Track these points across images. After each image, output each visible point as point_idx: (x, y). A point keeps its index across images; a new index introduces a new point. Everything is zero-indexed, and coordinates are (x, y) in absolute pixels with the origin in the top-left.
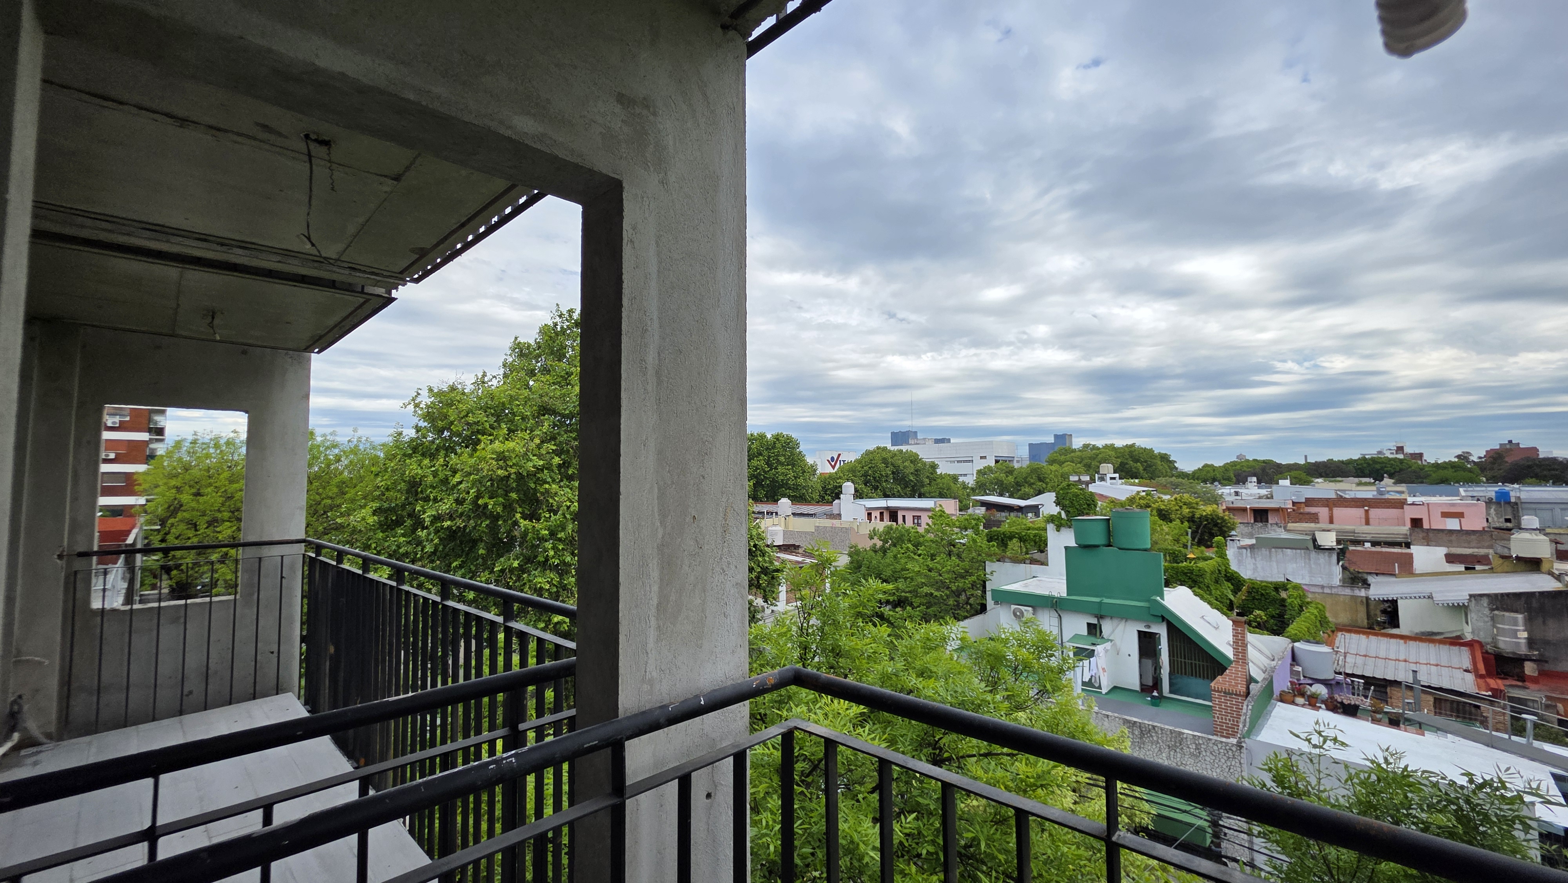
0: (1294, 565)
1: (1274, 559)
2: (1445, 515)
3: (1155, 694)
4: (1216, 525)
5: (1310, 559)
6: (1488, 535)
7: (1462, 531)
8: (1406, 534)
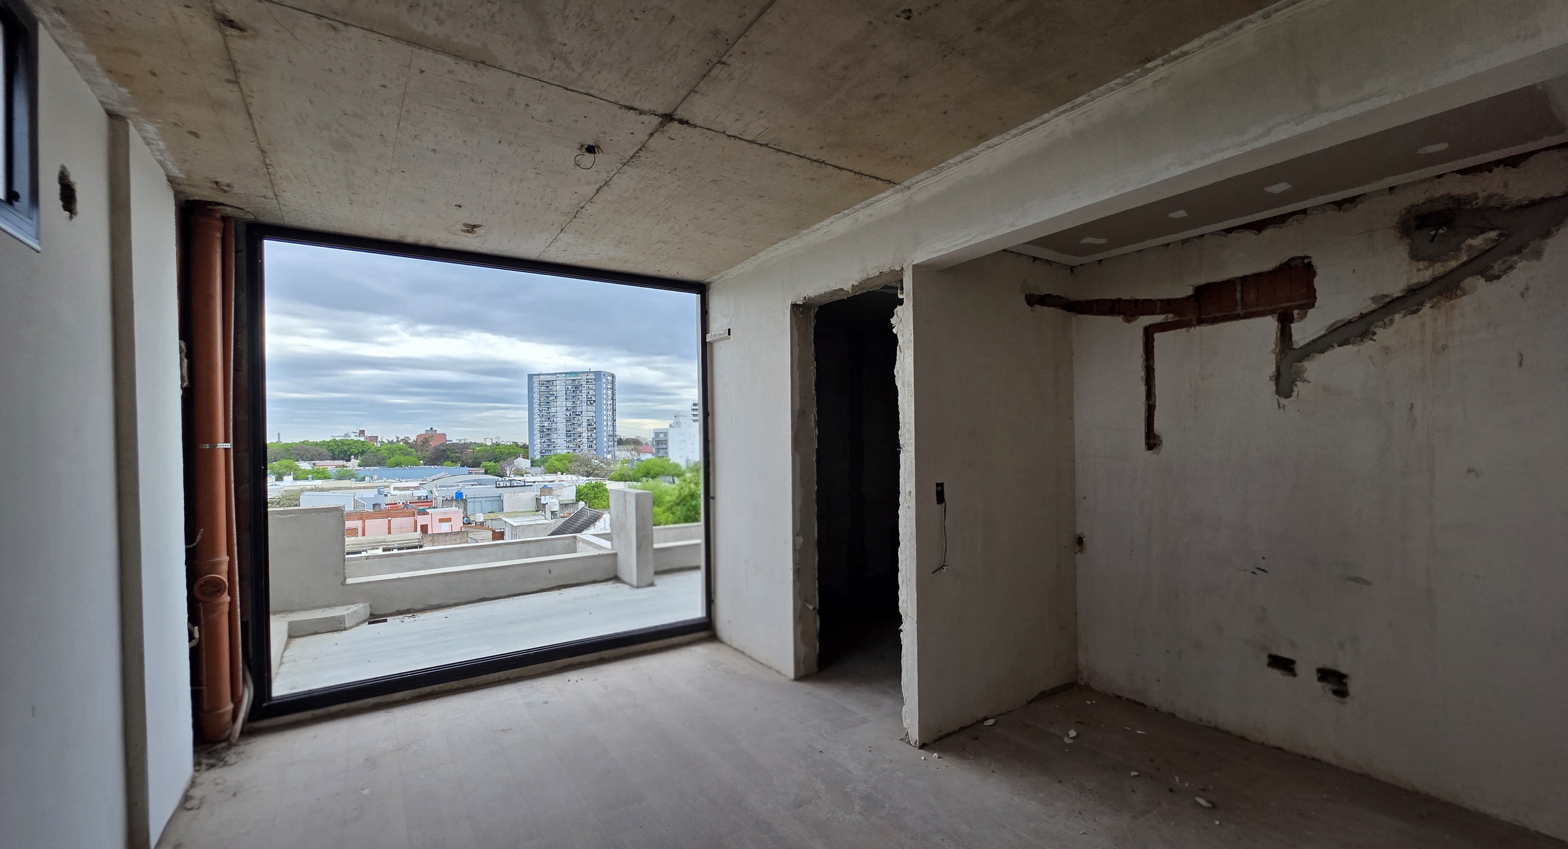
2: (441, 520)
6: (466, 533)
7: (452, 532)
8: (419, 539)
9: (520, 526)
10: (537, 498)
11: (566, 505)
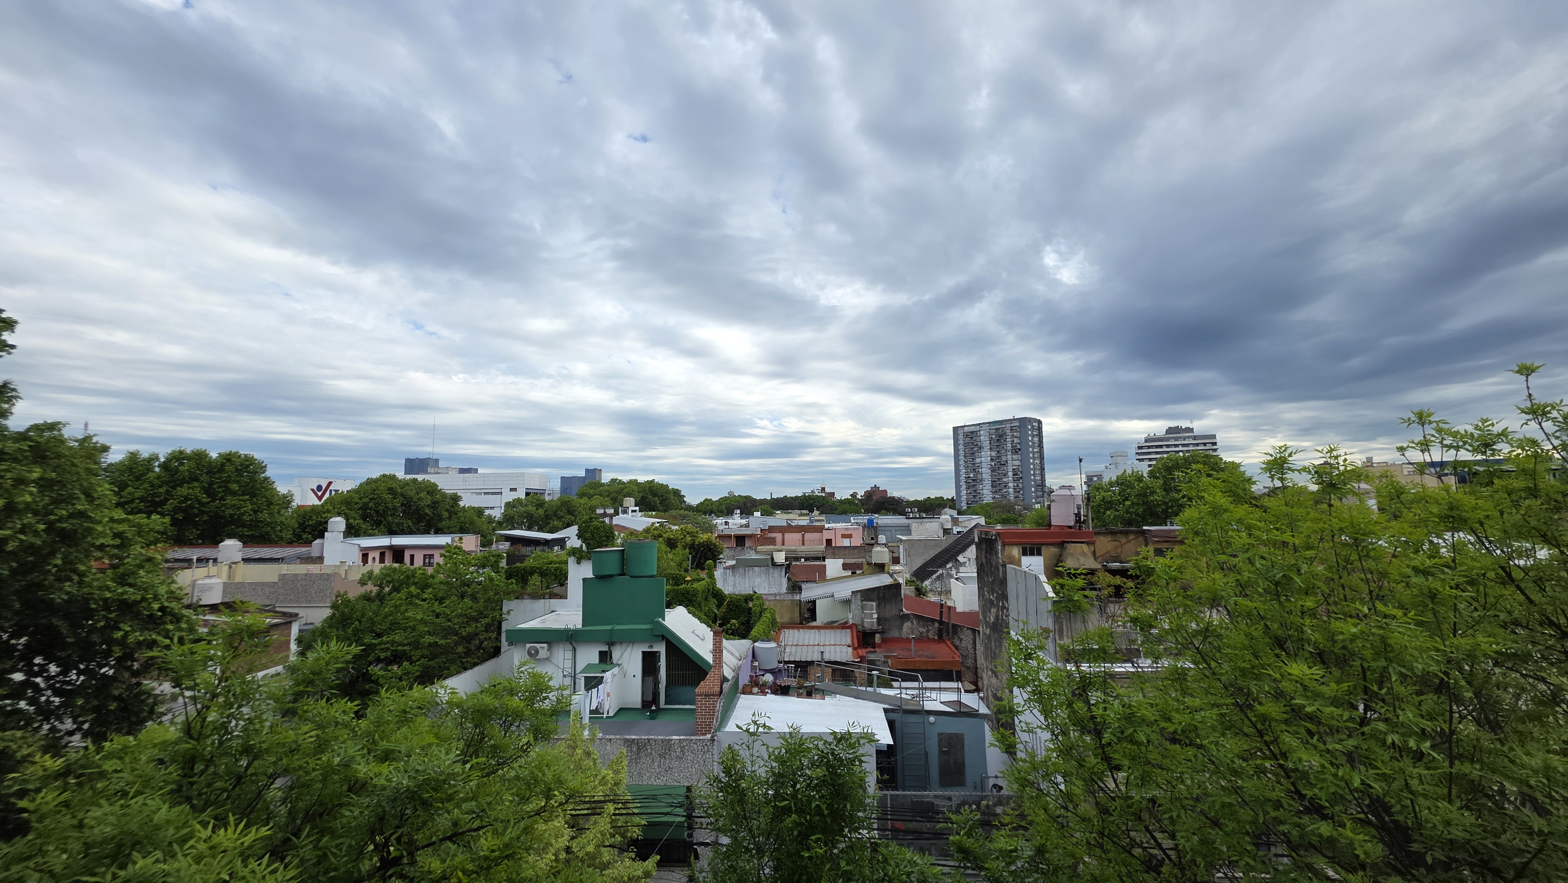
0: (759, 580)
1: (746, 576)
2: (844, 536)
3: (654, 708)
4: (710, 550)
5: (769, 574)
6: (863, 549)
7: (851, 547)
8: (824, 551)
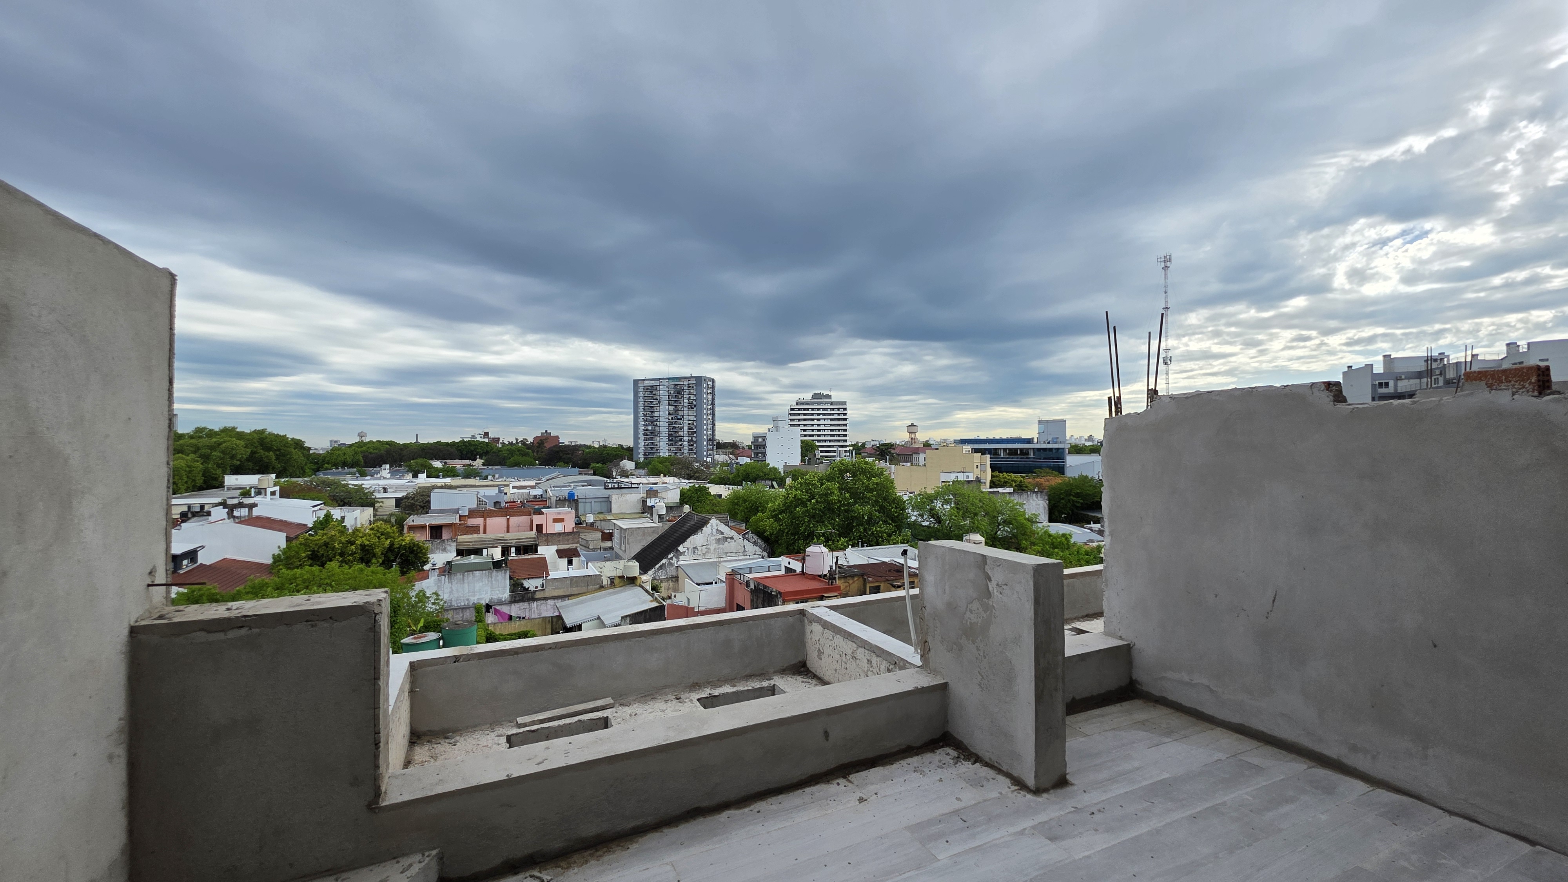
0: (481, 584)
1: (466, 581)
2: (556, 521)
5: (492, 578)
6: (578, 534)
7: (565, 533)
8: (535, 538)
9: (628, 529)
10: (643, 500)
11: (671, 507)
